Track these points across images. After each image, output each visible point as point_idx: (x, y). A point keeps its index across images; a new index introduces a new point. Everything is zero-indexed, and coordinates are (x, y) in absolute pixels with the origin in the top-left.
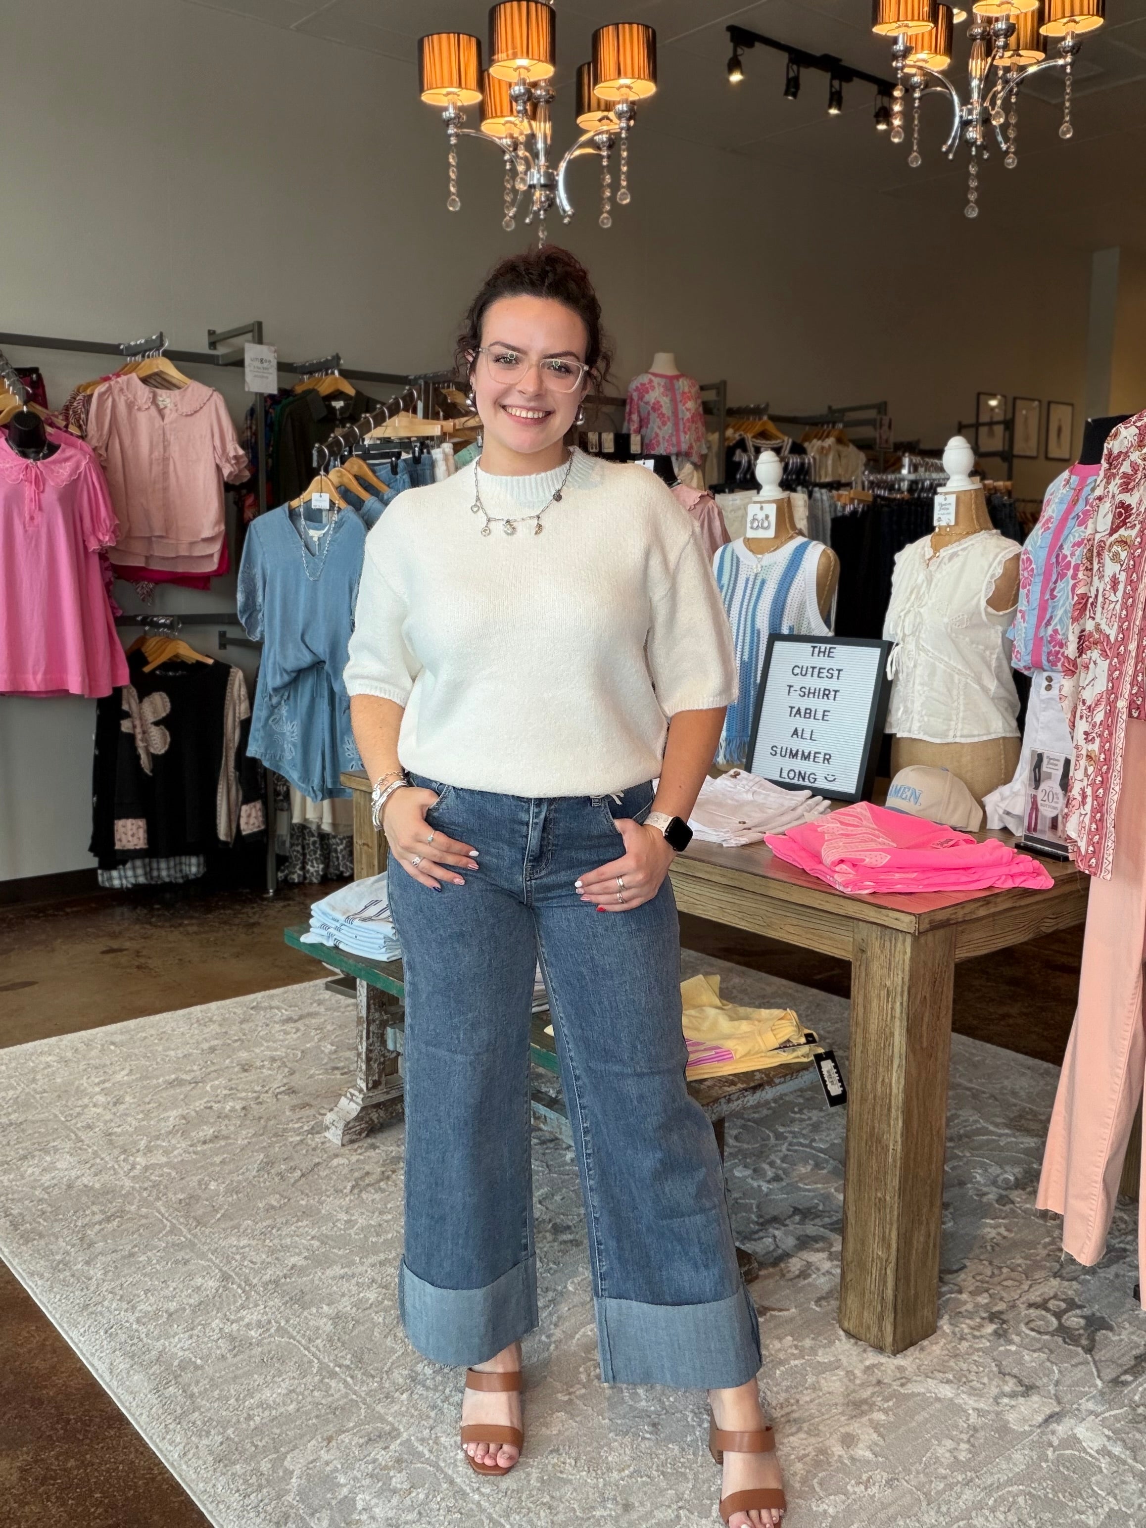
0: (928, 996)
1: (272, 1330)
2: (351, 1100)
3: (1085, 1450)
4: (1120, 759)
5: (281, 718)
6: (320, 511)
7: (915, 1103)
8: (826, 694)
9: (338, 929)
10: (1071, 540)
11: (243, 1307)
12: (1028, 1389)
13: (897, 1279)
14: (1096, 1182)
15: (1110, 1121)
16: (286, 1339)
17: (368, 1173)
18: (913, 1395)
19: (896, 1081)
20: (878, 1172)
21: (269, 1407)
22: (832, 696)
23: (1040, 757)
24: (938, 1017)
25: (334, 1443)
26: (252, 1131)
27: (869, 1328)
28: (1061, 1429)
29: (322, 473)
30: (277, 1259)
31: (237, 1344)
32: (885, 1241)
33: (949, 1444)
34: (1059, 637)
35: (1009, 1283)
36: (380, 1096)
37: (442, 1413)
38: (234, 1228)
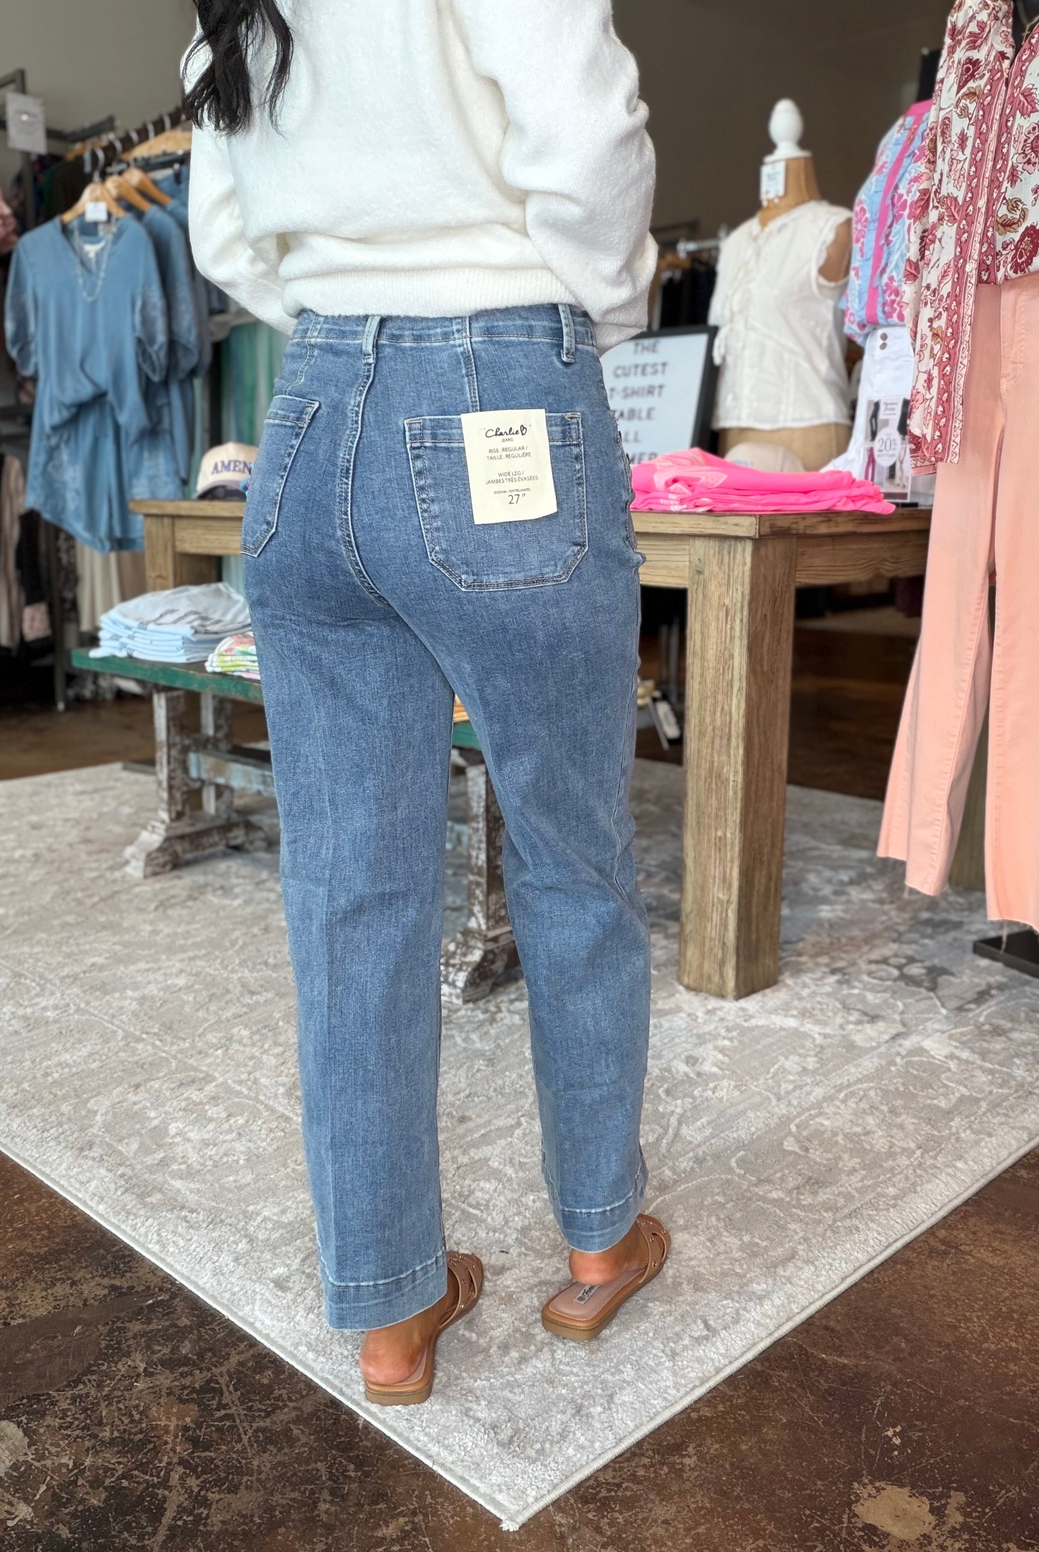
0: (768, 614)
1: (72, 1011)
2: (153, 832)
3: (933, 1057)
4: (969, 328)
5: (61, 465)
6: (95, 224)
7: (756, 731)
8: (650, 391)
9: (131, 637)
10: (908, 177)
11: (37, 995)
12: (873, 1019)
13: (740, 920)
14: (940, 806)
15: (955, 740)
16: (87, 1016)
17: (173, 897)
18: (757, 1027)
19: (737, 706)
20: (718, 809)
21: (68, 1065)
22: (656, 392)
23: (877, 405)
24: (779, 640)
25: (142, 1088)
26: (43, 871)
27: (709, 978)
28: (907, 1044)
29: (96, 177)
30: (75, 960)
31: (31, 1023)
32: (725, 881)
33: (796, 1058)
34: (895, 284)
35: (849, 948)
36: (184, 827)
37: (261, 1062)
38: (26, 940)
